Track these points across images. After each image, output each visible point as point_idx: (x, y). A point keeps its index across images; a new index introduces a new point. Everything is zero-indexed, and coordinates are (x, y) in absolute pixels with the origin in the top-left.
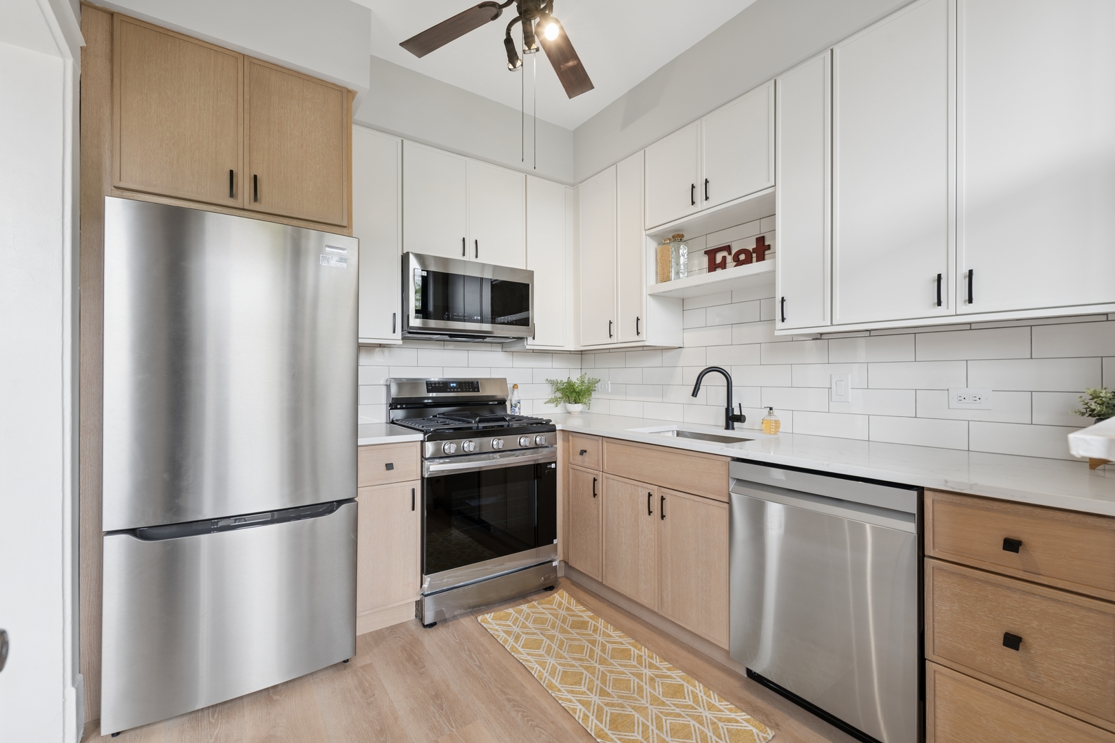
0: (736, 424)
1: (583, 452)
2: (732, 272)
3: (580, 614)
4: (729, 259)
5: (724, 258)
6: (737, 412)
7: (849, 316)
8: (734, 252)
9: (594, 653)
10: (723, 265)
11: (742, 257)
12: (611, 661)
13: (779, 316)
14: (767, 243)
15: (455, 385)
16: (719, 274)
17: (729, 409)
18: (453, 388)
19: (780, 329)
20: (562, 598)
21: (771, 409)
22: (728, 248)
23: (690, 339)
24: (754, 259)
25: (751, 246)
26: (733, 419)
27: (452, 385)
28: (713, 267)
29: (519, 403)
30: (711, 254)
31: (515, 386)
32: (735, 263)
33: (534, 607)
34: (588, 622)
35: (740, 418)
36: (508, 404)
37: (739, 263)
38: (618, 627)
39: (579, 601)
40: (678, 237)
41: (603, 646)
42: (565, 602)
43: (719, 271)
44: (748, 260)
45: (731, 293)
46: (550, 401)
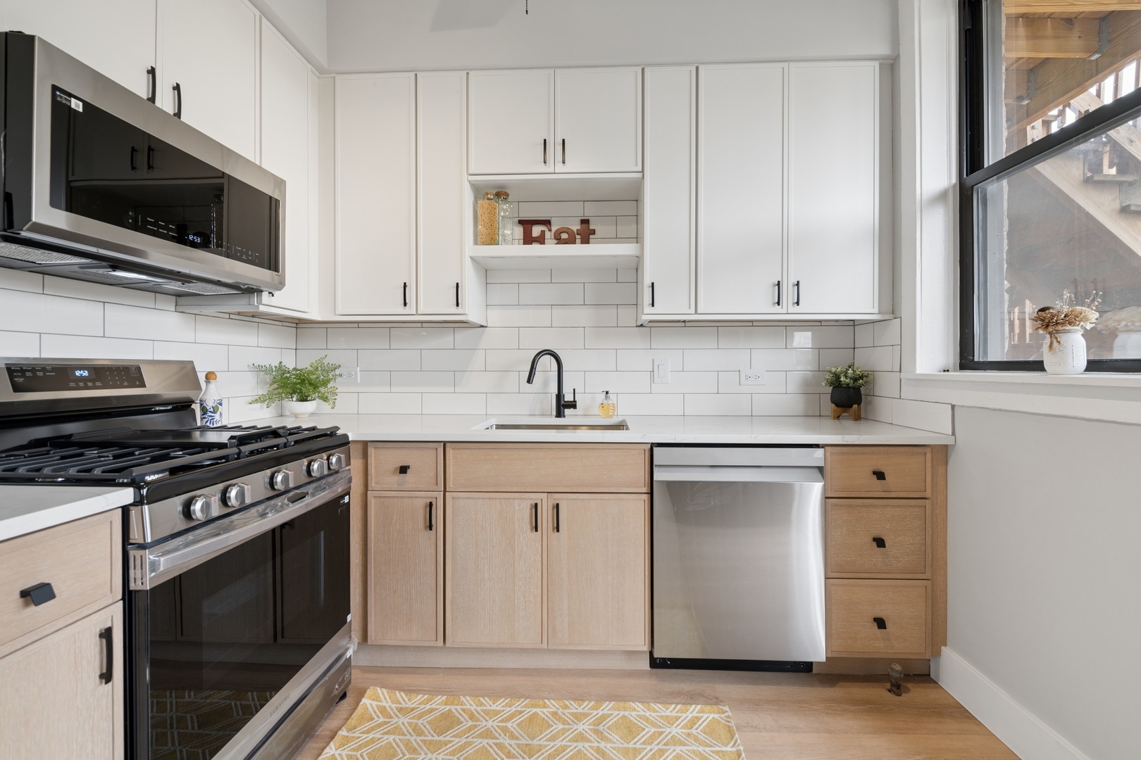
0: (567, 411)
1: (404, 470)
2: (550, 249)
3: (428, 707)
4: (548, 235)
5: (543, 232)
6: (568, 397)
7: (715, 305)
8: (554, 228)
9: (506, 748)
10: (541, 240)
11: (564, 236)
12: (535, 742)
13: (648, 299)
14: (591, 227)
15: (86, 373)
16: (535, 249)
17: (559, 396)
18: (82, 378)
19: (648, 314)
20: (377, 699)
21: (607, 393)
22: (547, 223)
23: (494, 318)
24: (578, 241)
25: (576, 227)
26: (562, 406)
27: (78, 373)
28: (528, 239)
29: (221, 404)
30: (527, 224)
31: (210, 376)
32: (556, 241)
33: (347, 740)
34: (449, 710)
35: (573, 405)
36: (196, 407)
37: (560, 241)
38: (494, 695)
39: (409, 691)
40: (501, 194)
41: (505, 730)
42: (387, 704)
43: (535, 246)
44: (571, 241)
45: (551, 272)
46: (260, 400)
